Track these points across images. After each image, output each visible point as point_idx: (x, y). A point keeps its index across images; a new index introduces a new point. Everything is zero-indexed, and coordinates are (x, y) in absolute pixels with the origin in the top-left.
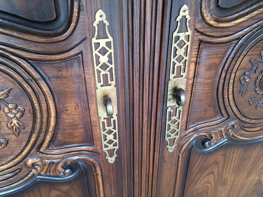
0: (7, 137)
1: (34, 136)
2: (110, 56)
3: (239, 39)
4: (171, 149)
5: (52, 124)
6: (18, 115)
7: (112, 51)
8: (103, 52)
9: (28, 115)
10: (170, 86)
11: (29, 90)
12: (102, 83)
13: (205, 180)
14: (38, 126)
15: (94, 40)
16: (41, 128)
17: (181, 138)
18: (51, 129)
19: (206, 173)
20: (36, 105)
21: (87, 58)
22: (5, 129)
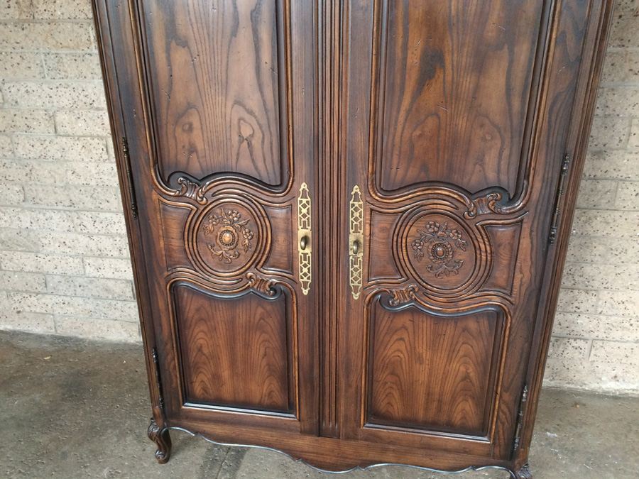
0: (240, 252)
1: (256, 254)
2: (308, 210)
3: (403, 212)
4: (356, 296)
5: (268, 248)
6: (249, 238)
7: (309, 206)
8: (304, 206)
9: (255, 239)
11: (259, 222)
12: (302, 226)
14: (259, 248)
15: (299, 199)
16: (260, 251)
18: (266, 253)
20: (261, 233)
21: (294, 208)
22: (240, 246)
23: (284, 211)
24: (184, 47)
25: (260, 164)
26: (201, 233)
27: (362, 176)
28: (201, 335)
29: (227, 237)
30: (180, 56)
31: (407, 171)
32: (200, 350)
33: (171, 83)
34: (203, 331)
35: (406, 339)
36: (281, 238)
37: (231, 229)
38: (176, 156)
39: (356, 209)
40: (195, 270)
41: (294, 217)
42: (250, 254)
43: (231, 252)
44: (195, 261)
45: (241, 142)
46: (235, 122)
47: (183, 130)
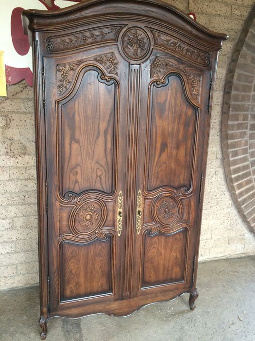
0: (93, 222)
1: (100, 222)
2: (122, 201)
3: (155, 198)
4: (139, 233)
5: (105, 219)
10: (137, 210)
11: (102, 209)
12: (119, 208)
13: (152, 251)
15: (119, 197)
17: (141, 229)
18: (104, 221)
19: (153, 247)
20: (103, 213)
21: (116, 201)
22: (93, 220)
23: (112, 203)
24: (77, 143)
25: (104, 186)
26: (77, 217)
27: (141, 186)
28: (73, 264)
29: (88, 217)
30: (75, 146)
31: (156, 183)
32: (71, 272)
33: (70, 156)
34: (73, 262)
35: (156, 247)
36: (111, 214)
37: (90, 213)
38: (69, 186)
39: (139, 199)
40: (73, 234)
41: (116, 204)
42: (97, 222)
43: (89, 223)
44: (73, 229)
45: (97, 178)
46: (95, 169)
47: (74, 174)
